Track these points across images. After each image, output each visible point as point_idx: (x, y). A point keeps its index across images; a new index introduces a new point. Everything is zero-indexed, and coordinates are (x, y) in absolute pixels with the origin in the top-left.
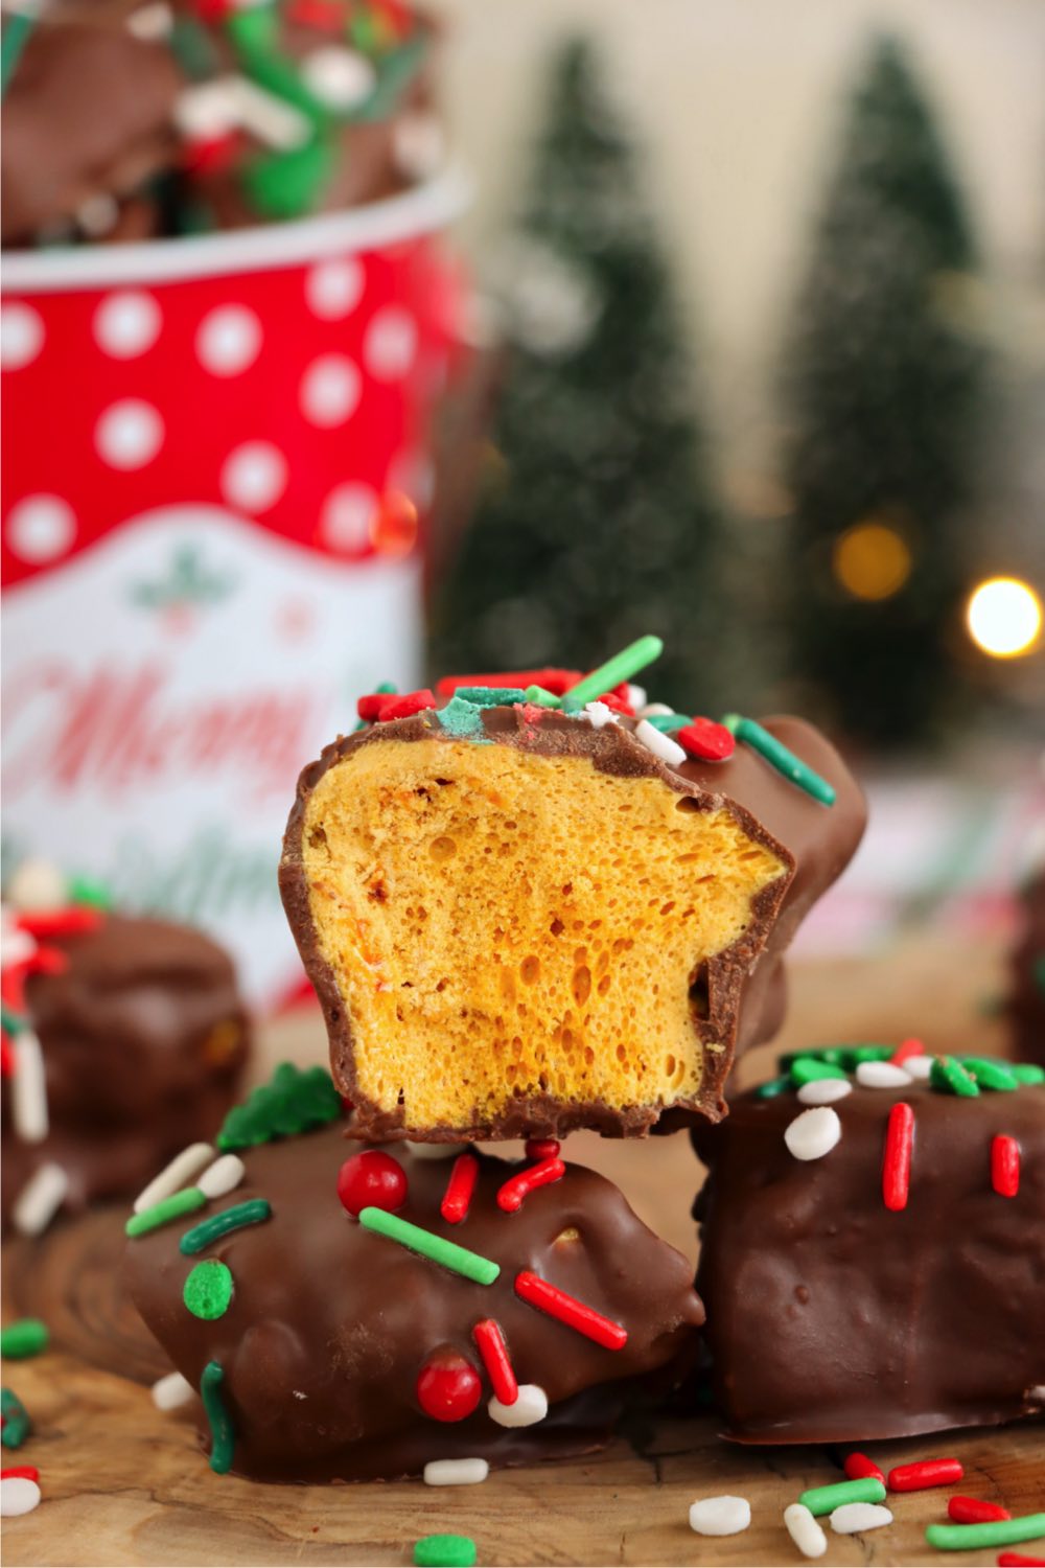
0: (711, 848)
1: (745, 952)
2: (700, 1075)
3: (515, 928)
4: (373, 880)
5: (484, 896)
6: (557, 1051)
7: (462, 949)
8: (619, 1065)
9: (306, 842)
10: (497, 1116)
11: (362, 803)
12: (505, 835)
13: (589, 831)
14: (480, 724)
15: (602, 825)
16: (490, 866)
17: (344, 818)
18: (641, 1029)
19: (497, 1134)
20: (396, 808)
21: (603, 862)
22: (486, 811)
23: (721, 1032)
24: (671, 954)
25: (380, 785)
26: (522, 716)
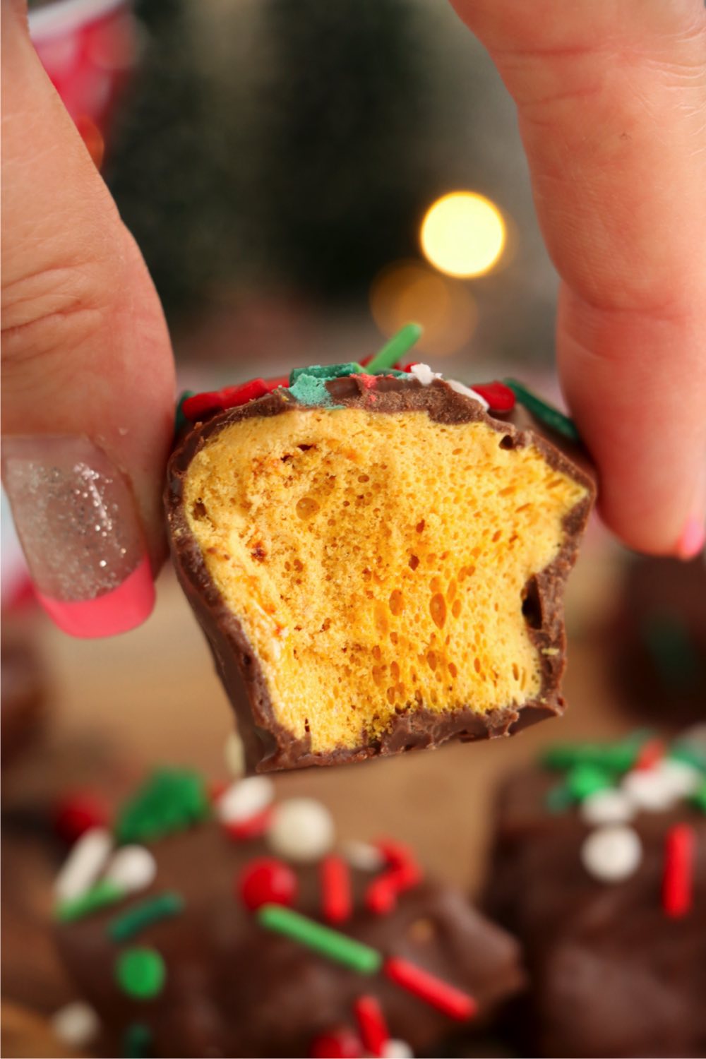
0: (525, 481)
1: (565, 565)
2: (539, 677)
3: (380, 567)
4: (254, 542)
5: (349, 544)
6: (426, 671)
7: (337, 591)
8: (478, 676)
9: (190, 517)
10: (385, 734)
11: (236, 475)
12: (359, 489)
13: (430, 475)
14: (327, 394)
15: (440, 468)
16: (350, 516)
17: (223, 491)
18: (490, 643)
19: (385, 750)
20: (268, 475)
21: (446, 500)
22: (344, 467)
23: (553, 636)
24: (505, 576)
25: (253, 456)
26: (363, 383)
